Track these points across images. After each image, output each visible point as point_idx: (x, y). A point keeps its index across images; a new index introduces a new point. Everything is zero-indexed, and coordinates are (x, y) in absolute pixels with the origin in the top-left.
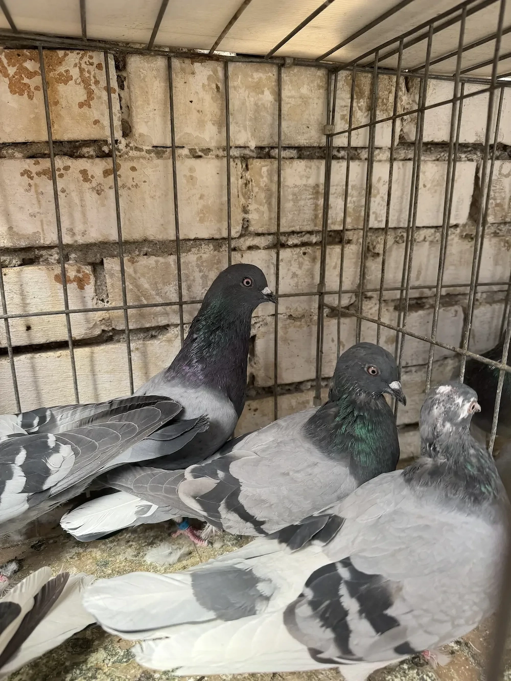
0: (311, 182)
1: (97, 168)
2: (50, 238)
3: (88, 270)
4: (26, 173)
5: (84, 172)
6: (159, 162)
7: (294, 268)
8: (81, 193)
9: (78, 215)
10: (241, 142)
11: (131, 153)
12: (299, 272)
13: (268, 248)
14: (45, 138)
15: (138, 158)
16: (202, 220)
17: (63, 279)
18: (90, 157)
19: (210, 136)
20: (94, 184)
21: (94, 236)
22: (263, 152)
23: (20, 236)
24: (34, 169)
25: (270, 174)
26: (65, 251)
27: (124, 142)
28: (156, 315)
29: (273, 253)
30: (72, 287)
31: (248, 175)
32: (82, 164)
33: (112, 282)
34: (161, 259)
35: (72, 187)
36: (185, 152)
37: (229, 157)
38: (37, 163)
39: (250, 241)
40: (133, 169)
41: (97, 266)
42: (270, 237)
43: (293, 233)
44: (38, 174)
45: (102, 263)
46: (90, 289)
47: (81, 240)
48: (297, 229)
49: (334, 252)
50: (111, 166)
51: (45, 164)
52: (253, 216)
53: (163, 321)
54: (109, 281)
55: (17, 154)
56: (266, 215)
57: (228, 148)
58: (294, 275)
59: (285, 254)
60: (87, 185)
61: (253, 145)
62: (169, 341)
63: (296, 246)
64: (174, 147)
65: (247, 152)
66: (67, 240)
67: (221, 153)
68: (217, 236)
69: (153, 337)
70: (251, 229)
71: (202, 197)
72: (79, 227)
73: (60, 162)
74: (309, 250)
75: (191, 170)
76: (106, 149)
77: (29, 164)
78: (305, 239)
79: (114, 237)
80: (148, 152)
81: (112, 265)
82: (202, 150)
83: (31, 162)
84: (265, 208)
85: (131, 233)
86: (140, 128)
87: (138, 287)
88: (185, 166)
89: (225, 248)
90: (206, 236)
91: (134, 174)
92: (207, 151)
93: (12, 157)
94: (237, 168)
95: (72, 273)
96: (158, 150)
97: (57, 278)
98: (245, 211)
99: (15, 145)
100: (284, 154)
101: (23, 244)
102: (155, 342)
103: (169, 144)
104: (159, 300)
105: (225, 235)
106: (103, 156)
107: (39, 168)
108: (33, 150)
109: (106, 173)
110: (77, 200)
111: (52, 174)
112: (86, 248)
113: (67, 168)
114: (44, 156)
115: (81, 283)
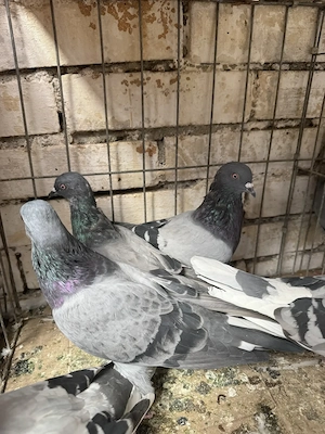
0: (297, 86)
1: (166, 78)
2: (136, 124)
3: (155, 144)
4: (125, 82)
5: (158, 81)
6: (204, 74)
7: (280, 143)
8: (156, 95)
9: (153, 110)
10: (255, 60)
13: (264, 129)
14: (138, 58)
18: (162, 71)
19: (237, 56)
20: (164, 89)
24: (129, 79)
25: (272, 82)
26: (142, 131)
27: (183, 61)
28: (191, 173)
29: (268, 133)
31: (258, 82)
32: (158, 76)
34: (198, 137)
35: (151, 91)
36: (220, 67)
38: (131, 76)
40: (188, 79)
41: (160, 141)
43: (281, 119)
45: (162, 139)
46: (155, 156)
47: (153, 125)
48: (284, 117)
50: (175, 77)
52: (258, 109)
53: (195, 177)
54: (167, 151)
55: (120, 70)
56: (266, 108)
57: (248, 64)
58: (280, 147)
59: (276, 133)
60: (160, 89)
61: (263, 62)
62: (198, 189)
63: (282, 128)
64: (215, 64)
65: (258, 66)
66: (146, 126)
67: (242, 67)
68: (234, 122)
69: (187, 186)
71: (227, 96)
76: (171, 66)
77: (126, 76)
78: (288, 124)
79: (174, 123)
80: (198, 67)
81: (170, 141)
82: (231, 66)
84: (266, 104)
85: (184, 121)
88: (220, 76)
89: (238, 129)
90: (227, 122)
91: (188, 82)
92: (234, 66)
93: (116, 72)
94: (252, 76)
95: (146, 147)
96: (204, 66)
97: (138, 150)
99: (118, 64)
101: (120, 128)
102: (189, 190)
104: (194, 164)
105: (240, 120)
107: (132, 79)
109: (172, 82)
110: (153, 100)
113: (148, 79)
115: (151, 153)
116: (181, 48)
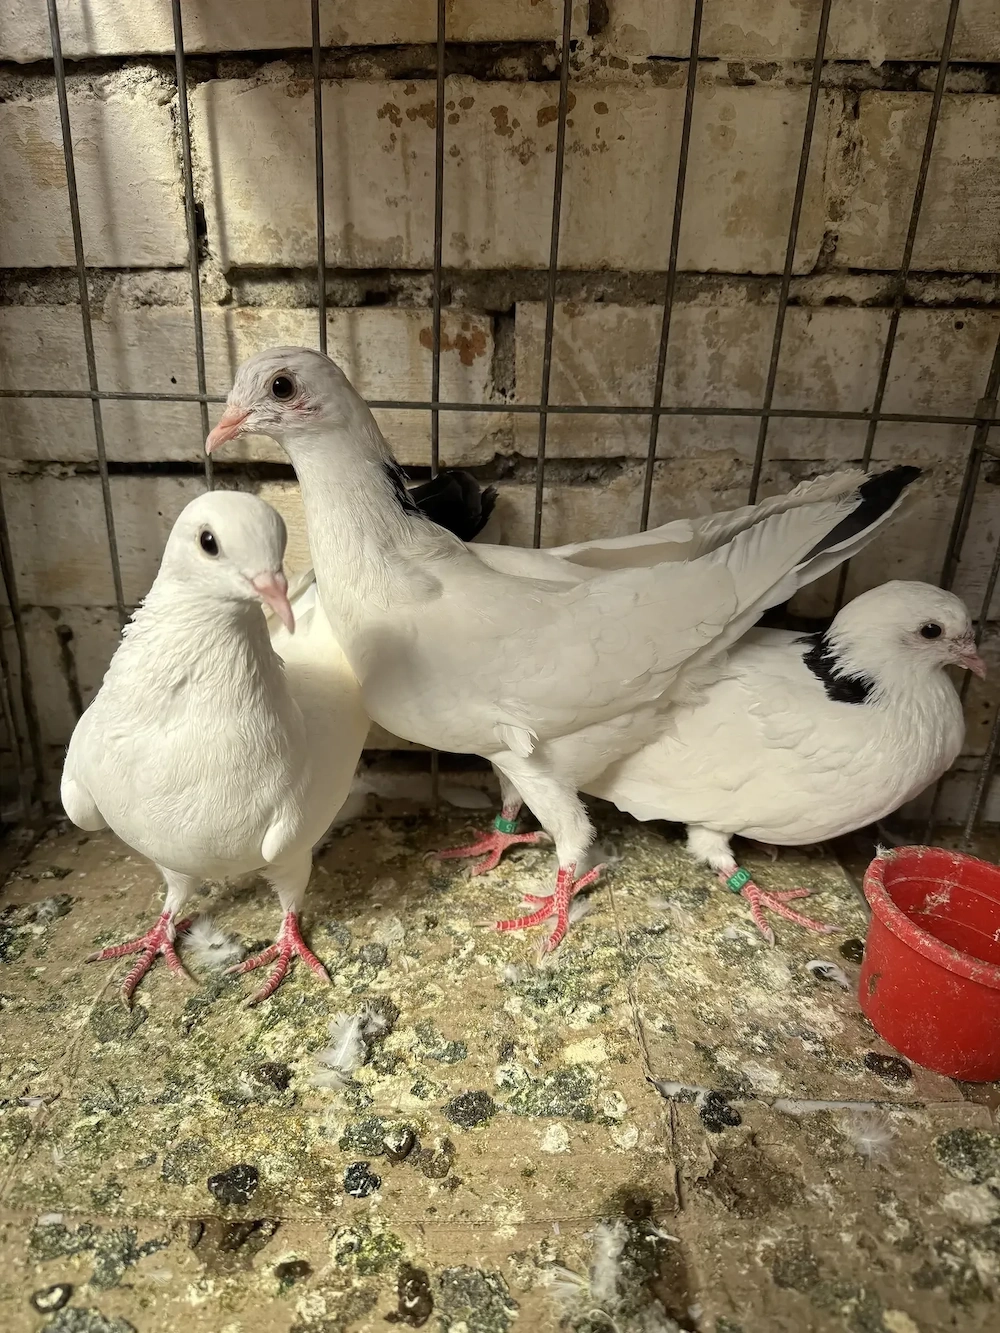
1: (527, 102)
2: (420, 252)
3: (483, 324)
4: (389, 111)
5: (500, 113)
6: (660, 93)
7: (930, 357)
8: (490, 157)
9: (477, 207)
10: (850, 51)
11: (604, 72)
12: (938, 368)
13: (872, 304)
14: (431, 36)
15: (614, 84)
16: (731, 230)
17: (435, 340)
18: (517, 79)
20: (516, 141)
21: (502, 254)
22: (900, 76)
23: (367, 245)
24: (405, 103)
25: (908, 127)
26: (445, 282)
27: (589, 45)
28: (602, 431)
29: (884, 317)
30: (449, 357)
31: (855, 129)
32: (496, 93)
33: (526, 353)
34: (631, 312)
35: (473, 146)
36: (720, 70)
37: (817, 85)
38: (410, 91)
39: (831, 287)
40: (601, 108)
41: (502, 319)
42: (883, 281)
43: (940, 274)
44: (412, 114)
45: (511, 313)
46: (482, 365)
47: (477, 262)
48: (952, 264)
50: (555, 101)
51: (426, 91)
52: (850, 229)
53: (614, 447)
54: (520, 351)
55: (377, 71)
56: (883, 227)
57: (817, 63)
58: (926, 374)
59: (913, 322)
60: (502, 143)
61: (878, 56)
62: (622, 492)
63: (941, 305)
64: (695, 59)
65: (862, 73)
66: (450, 258)
67: (800, 74)
68: (760, 269)
69: (591, 480)
70: (841, 257)
71: (740, 177)
72: (476, 233)
73: (456, 89)
74: (974, 318)
75: (727, 113)
76: (550, 62)
77: (395, 92)
78: (969, 290)
79: (542, 258)
80: (638, 69)
81: (530, 317)
82: (758, 68)
83: (399, 86)
84: (882, 212)
85: (579, 252)
87: (575, 368)
88: (714, 102)
89: (772, 296)
90: (735, 267)
91: (600, 120)
92: (768, 69)
93: (366, 75)
94: (830, 112)
95: (451, 330)
96: (660, 67)
97: (424, 337)
98: (836, 214)
99: (374, 50)
100: (954, 80)
101: (368, 260)
102: (594, 492)
103: (686, 52)
104: (613, 401)
105: (778, 266)
106: (542, 76)
107: (414, 101)
108: (408, 60)
109: (544, 116)
110: (479, 175)
111: (436, 116)
112: (487, 277)
113: (467, 103)
114: (426, 75)
115: (467, 351)
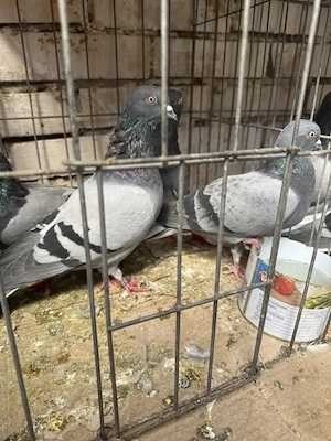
0: (185, 50)
19: (133, 23)
49: (197, 89)
86: (98, 17)
116: (86, 14)
